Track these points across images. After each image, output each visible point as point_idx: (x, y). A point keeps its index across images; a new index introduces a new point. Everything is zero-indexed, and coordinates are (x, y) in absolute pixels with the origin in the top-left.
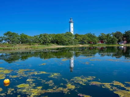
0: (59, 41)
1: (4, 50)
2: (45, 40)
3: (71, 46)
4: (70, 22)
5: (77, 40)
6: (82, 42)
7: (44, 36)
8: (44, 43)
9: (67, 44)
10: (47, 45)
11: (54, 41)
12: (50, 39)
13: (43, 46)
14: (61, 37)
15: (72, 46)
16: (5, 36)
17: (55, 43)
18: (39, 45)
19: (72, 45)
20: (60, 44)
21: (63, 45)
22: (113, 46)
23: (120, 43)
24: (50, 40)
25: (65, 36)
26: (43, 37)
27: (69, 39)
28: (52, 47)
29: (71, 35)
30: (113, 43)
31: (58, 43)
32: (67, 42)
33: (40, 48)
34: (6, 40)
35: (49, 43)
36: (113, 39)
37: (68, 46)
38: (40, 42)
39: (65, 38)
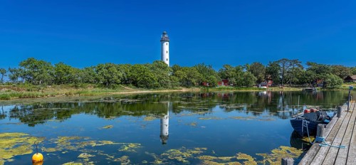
0: (138, 79)
1: (20, 97)
2: (108, 78)
3: (164, 91)
4: (163, 41)
5: (177, 79)
6: (187, 83)
7: (107, 68)
8: (107, 83)
9: (156, 87)
10: (114, 88)
11: (129, 79)
12: (121, 75)
13: (103, 90)
14: (144, 72)
15: (167, 91)
16: (23, 68)
17: (131, 85)
18: (95, 87)
19: (167, 88)
20: (142, 87)
21: (148, 87)
22: (248, 91)
23: (260, 85)
24: (119, 77)
25: (152, 68)
26: (104, 70)
27: (161, 76)
28: (124, 93)
29: (165, 68)
30: (247, 85)
31: (136, 84)
32: (157, 83)
33: (96, 94)
34: (24, 76)
35: (118, 84)
36: (247, 77)
37: (159, 91)
38: (99, 81)
39: (151, 74)
